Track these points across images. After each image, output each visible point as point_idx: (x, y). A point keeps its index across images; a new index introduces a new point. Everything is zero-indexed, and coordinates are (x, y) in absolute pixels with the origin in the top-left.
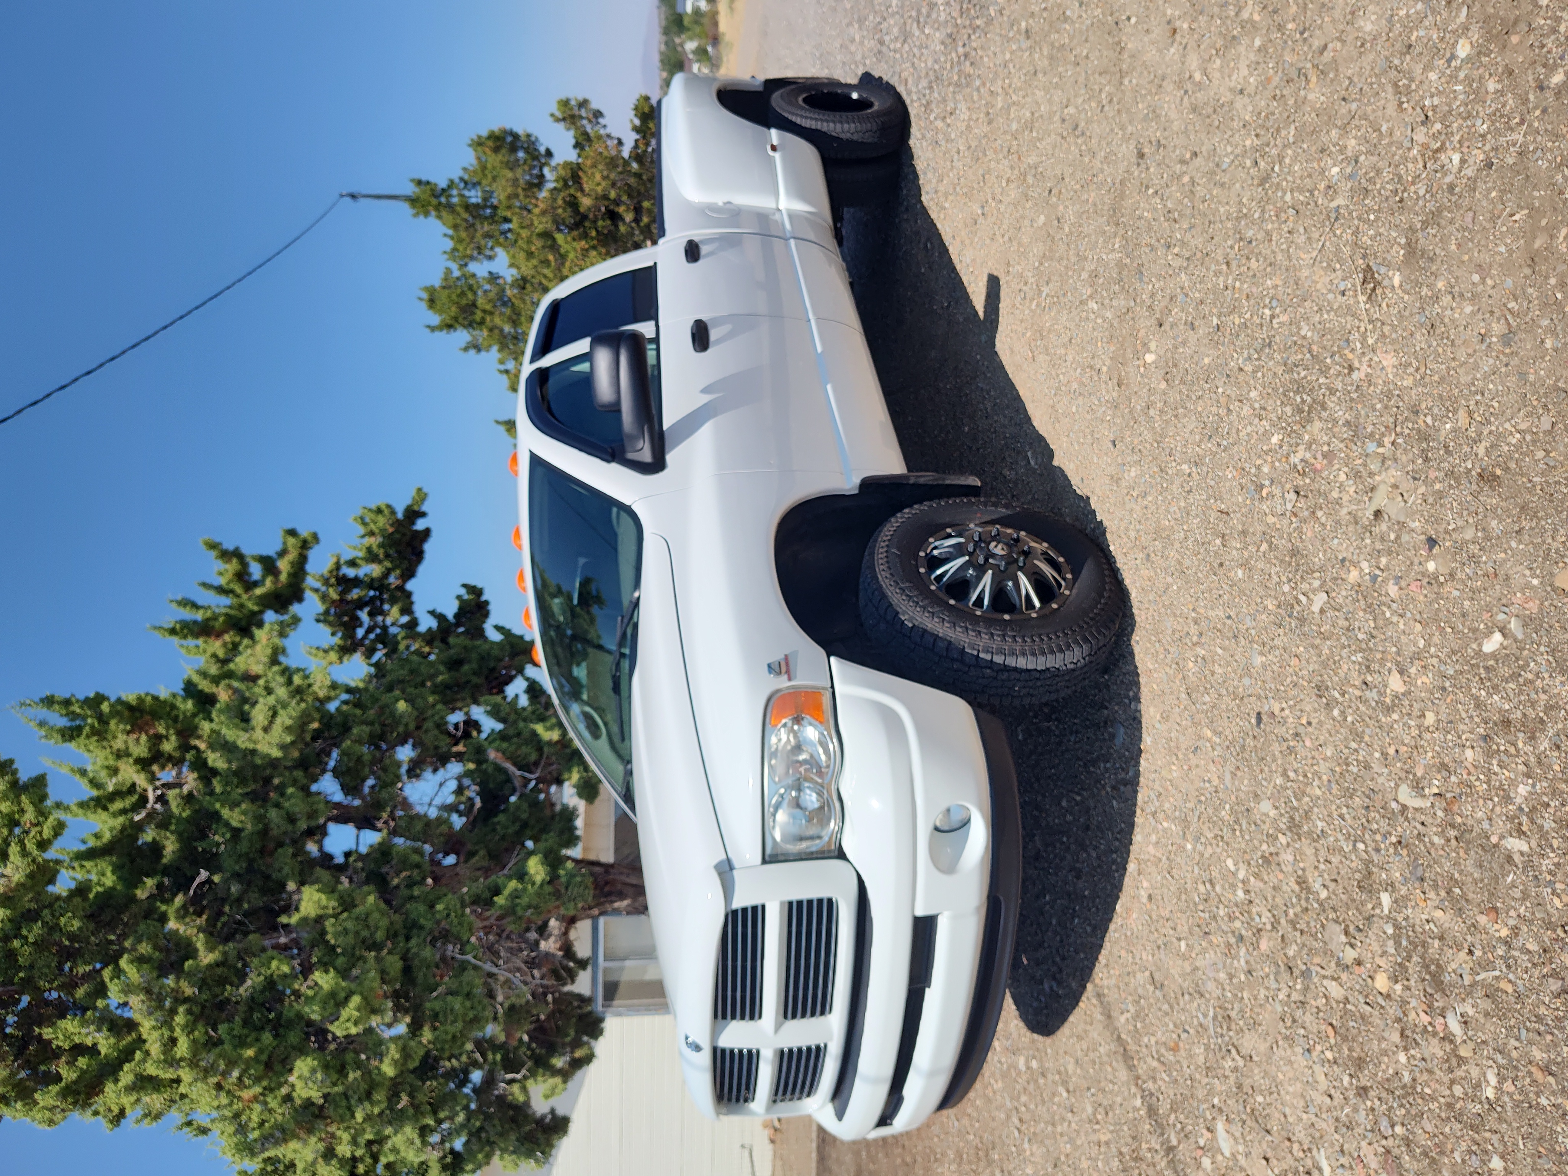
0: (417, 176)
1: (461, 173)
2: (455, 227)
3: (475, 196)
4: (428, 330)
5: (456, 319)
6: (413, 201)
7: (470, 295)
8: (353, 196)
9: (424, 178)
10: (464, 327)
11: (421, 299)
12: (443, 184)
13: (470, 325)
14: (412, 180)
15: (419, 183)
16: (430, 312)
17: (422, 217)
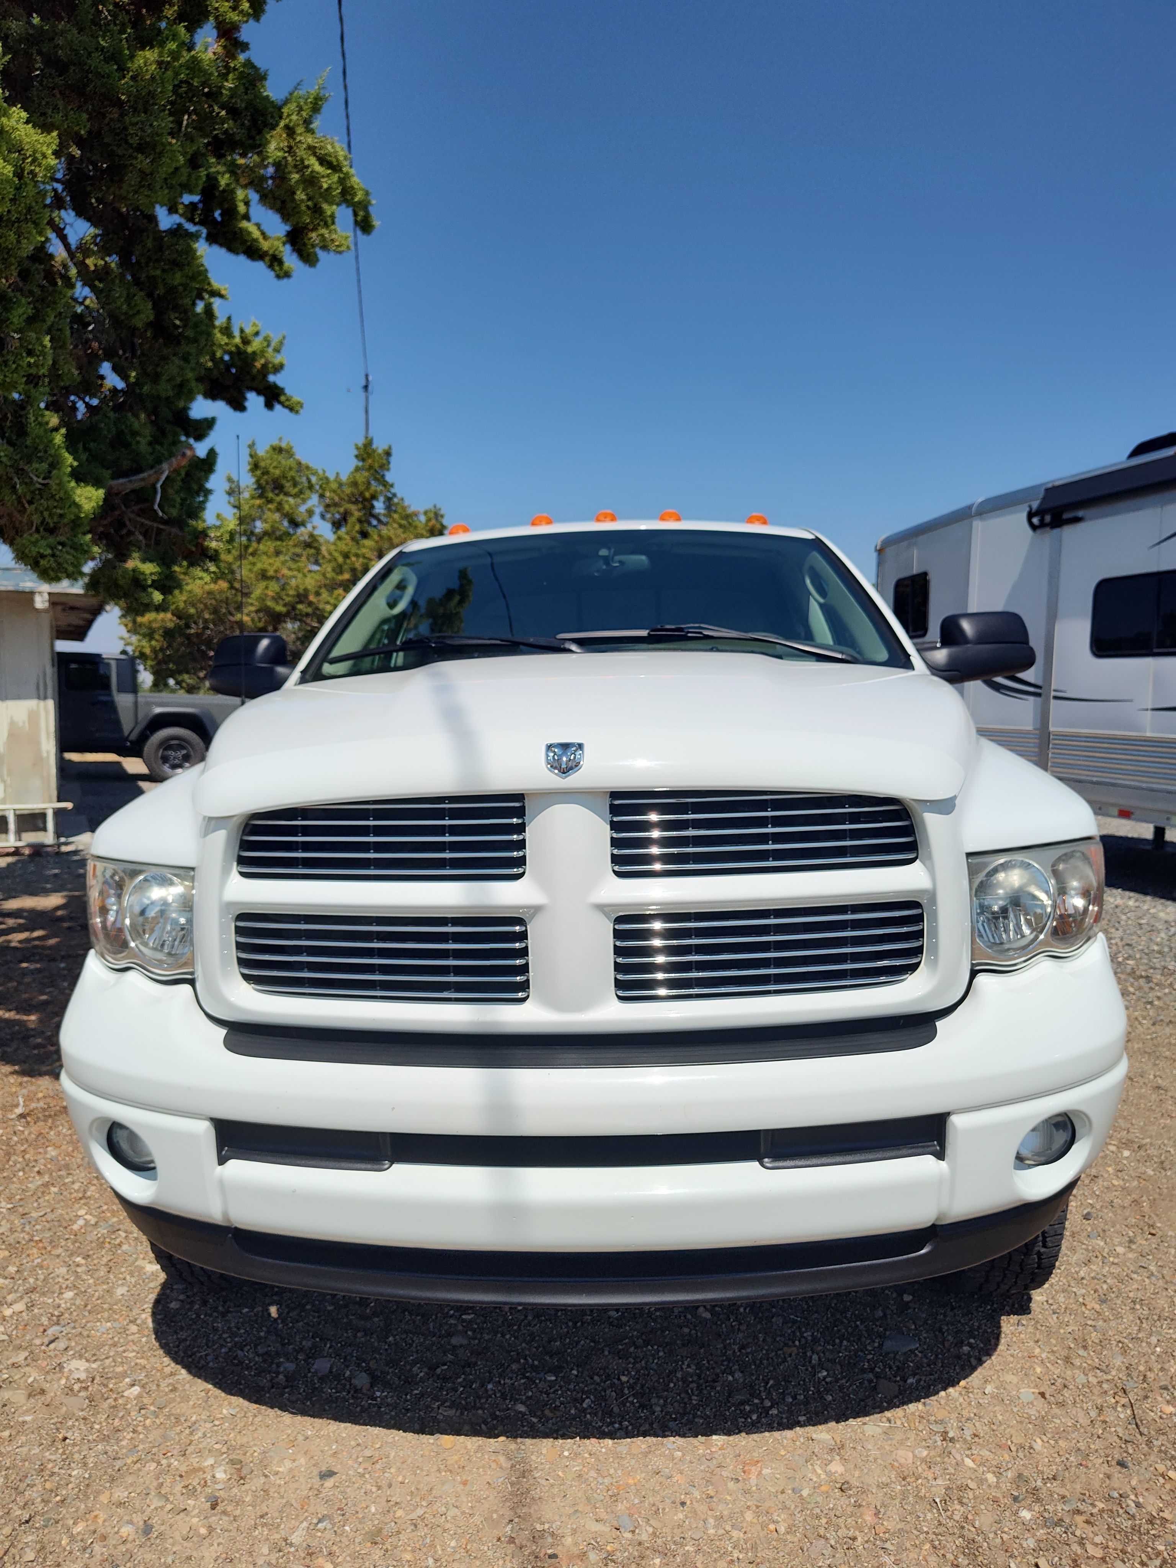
0: (394, 452)
1: (399, 495)
2: (355, 484)
3: (379, 506)
4: (250, 442)
5: (266, 472)
6: (368, 444)
7: (294, 491)
8: (366, 387)
9: (393, 459)
10: (258, 482)
11: (280, 439)
12: (389, 477)
13: (261, 489)
14: (390, 447)
15: (388, 454)
16: (268, 448)
17: (356, 452)
